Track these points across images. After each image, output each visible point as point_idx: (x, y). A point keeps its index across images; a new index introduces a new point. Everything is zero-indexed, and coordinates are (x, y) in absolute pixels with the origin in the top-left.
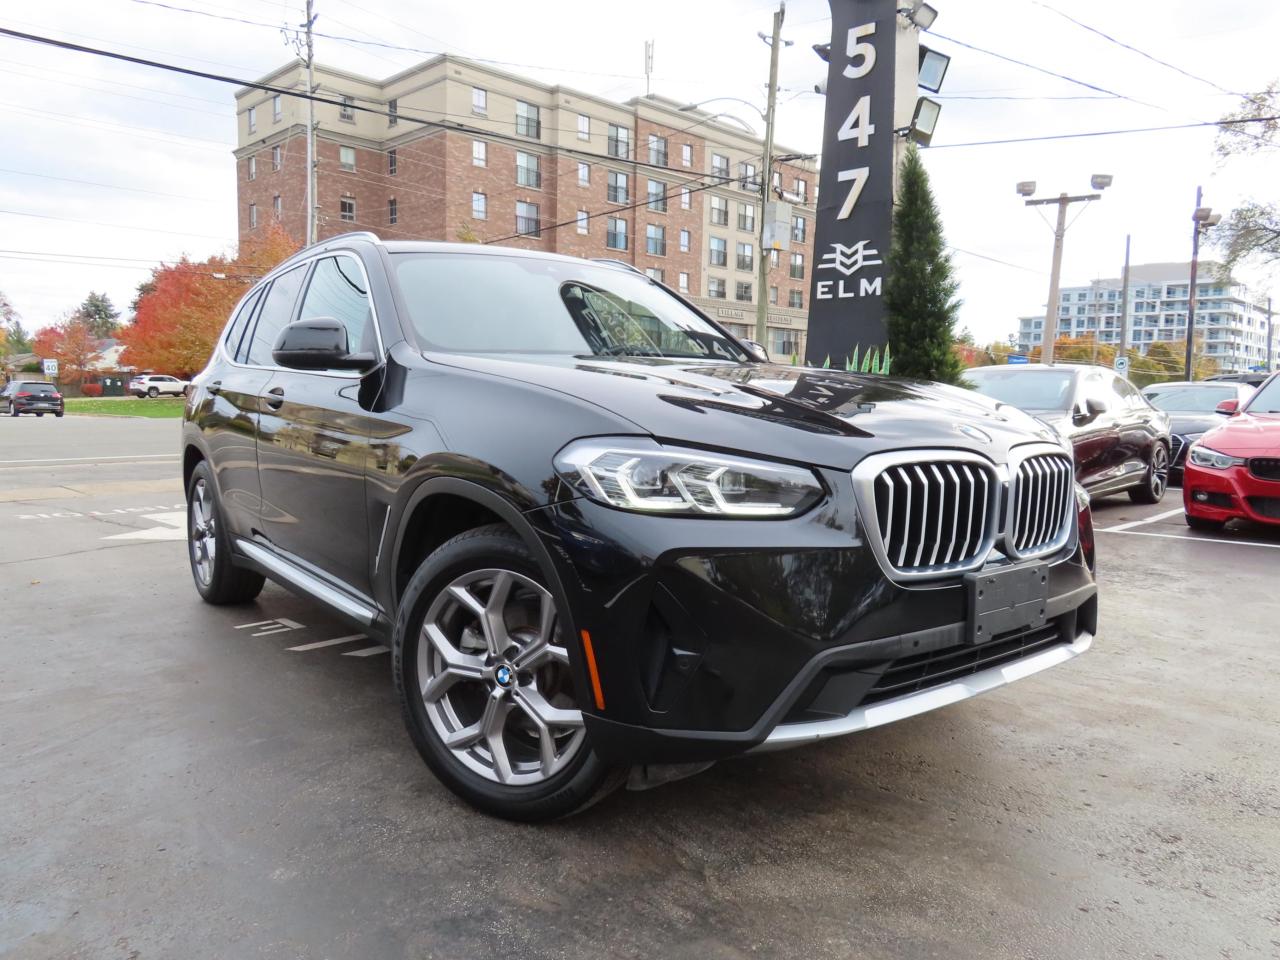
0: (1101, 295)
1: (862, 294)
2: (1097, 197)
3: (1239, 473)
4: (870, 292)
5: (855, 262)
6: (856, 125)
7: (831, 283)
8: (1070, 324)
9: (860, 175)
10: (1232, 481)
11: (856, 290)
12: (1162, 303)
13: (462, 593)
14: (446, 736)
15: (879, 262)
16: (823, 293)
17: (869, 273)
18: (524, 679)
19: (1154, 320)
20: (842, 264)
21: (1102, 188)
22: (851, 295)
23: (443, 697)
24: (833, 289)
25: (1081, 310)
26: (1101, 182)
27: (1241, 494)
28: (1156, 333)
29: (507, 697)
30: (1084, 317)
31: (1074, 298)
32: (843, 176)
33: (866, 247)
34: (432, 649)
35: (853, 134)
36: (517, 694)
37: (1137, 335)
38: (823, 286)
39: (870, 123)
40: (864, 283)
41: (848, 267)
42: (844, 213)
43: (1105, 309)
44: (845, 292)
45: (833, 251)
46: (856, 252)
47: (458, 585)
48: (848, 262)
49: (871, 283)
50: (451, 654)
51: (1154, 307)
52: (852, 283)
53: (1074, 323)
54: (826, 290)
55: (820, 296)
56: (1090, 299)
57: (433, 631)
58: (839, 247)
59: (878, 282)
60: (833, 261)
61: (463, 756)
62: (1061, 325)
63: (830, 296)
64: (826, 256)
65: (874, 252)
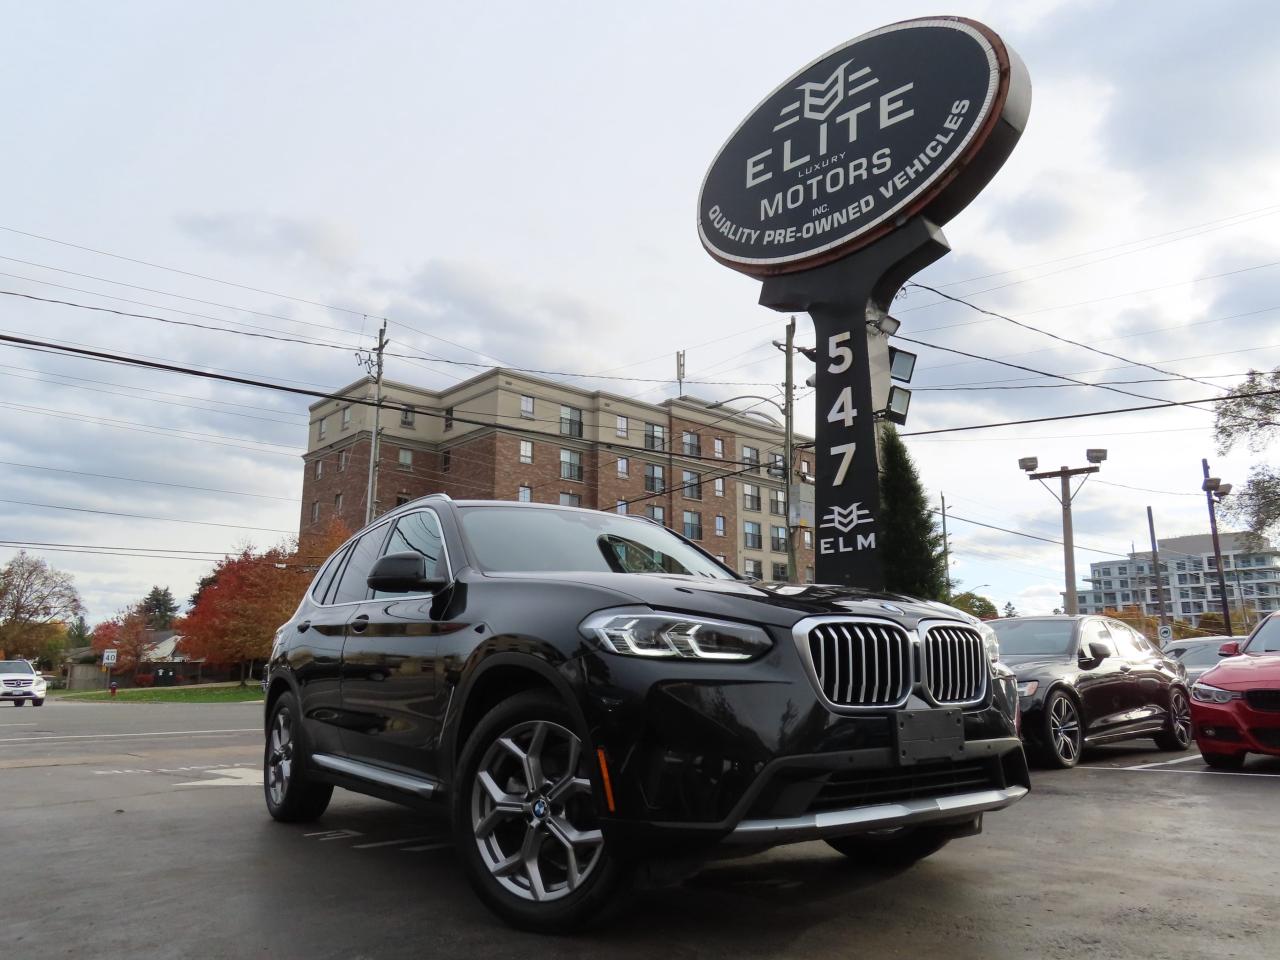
0: (1141, 569)
1: (860, 548)
2: (1095, 470)
3: (1238, 705)
4: (866, 546)
5: (852, 521)
6: (841, 410)
7: (832, 540)
8: (1114, 598)
9: (849, 449)
10: (1234, 715)
11: (854, 545)
12: (1205, 574)
13: (508, 743)
14: (492, 866)
15: (871, 520)
16: (826, 549)
17: (863, 530)
18: (555, 809)
19: (1201, 592)
20: (840, 523)
21: (1099, 462)
22: (850, 549)
23: (491, 835)
24: (835, 545)
25: (1124, 583)
26: (1097, 456)
27: (1244, 727)
28: (1205, 605)
29: (542, 827)
30: (1128, 590)
31: (1115, 572)
32: (835, 451)
33: (859, 508)
34: (485, 792)
35: (840, 417)
36: (550, 822)
37: (1186, 607)
38: (826, 543)
39: (853, 408)
40: (860, 538)
41: (846, 525)
42: (838, 481)
43: (1148, 582)
44: (845, 547)
45: (832, 512)
46: (851, 512)
47: (506, 737)
48: (845, 521)
49: (866, 538)
50: (498, 795)
51: (1197, 579)
52: (850, 540)
53: (1119, 597)
54: (828, 546)
55: (823, 552)
56: (1131, 572)
57: (486, 778)
58: (836, 509)
59: (872, 537)
60: (832, 521)
61: (505, 881)
62: (1106, 599)
63: (832, 551)
64: (826, 518)
65: (867, 512)
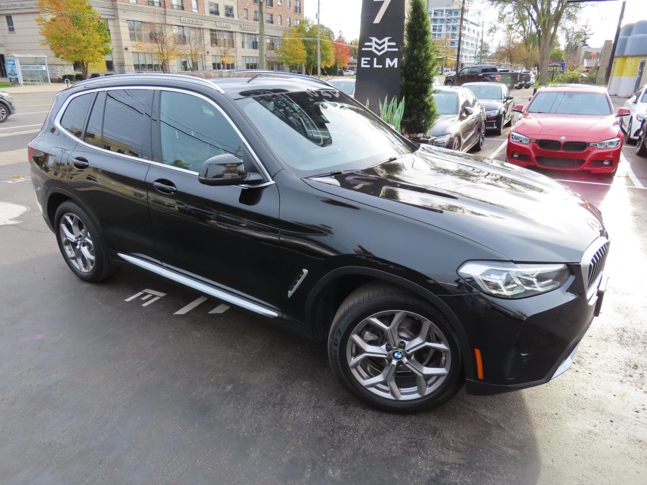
1: (387, 66)
3: (534, 146)
4: (391, 66)
5: (383, 49)
7: (369, 59)
10: (530, 149)
11: (384, 63)
13: (375, 320)
14: (363, 383)
15: (397, 50)
16: (365, 64)
17: (391, 55)
20: (376, 48)
22: (381, 66)
24: (370, 63)
27: (534, 156)
29: (399, 364)
33: (389, 41)
38: (365, 60)
40: (388, 61)
41: (379, 51)
42: (377, 20)
44: (377, 65)
45: (371, 41)
46: (384, 43)
47: (372, 317)
48: (380, 48)
49: (392, 61)
52: (381, 60)
54: (366, 62)
55: (363, 66)
57: (356, 338)
58: (374, 39)
59: (396, 60)
60: (371, 47)
61: (373, 390)
63: (369, 66)
64: (366, 44)
65: (394, 44)
